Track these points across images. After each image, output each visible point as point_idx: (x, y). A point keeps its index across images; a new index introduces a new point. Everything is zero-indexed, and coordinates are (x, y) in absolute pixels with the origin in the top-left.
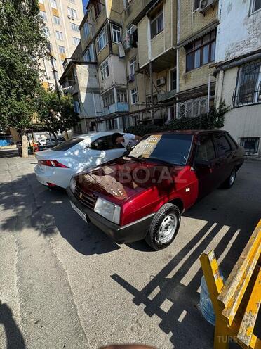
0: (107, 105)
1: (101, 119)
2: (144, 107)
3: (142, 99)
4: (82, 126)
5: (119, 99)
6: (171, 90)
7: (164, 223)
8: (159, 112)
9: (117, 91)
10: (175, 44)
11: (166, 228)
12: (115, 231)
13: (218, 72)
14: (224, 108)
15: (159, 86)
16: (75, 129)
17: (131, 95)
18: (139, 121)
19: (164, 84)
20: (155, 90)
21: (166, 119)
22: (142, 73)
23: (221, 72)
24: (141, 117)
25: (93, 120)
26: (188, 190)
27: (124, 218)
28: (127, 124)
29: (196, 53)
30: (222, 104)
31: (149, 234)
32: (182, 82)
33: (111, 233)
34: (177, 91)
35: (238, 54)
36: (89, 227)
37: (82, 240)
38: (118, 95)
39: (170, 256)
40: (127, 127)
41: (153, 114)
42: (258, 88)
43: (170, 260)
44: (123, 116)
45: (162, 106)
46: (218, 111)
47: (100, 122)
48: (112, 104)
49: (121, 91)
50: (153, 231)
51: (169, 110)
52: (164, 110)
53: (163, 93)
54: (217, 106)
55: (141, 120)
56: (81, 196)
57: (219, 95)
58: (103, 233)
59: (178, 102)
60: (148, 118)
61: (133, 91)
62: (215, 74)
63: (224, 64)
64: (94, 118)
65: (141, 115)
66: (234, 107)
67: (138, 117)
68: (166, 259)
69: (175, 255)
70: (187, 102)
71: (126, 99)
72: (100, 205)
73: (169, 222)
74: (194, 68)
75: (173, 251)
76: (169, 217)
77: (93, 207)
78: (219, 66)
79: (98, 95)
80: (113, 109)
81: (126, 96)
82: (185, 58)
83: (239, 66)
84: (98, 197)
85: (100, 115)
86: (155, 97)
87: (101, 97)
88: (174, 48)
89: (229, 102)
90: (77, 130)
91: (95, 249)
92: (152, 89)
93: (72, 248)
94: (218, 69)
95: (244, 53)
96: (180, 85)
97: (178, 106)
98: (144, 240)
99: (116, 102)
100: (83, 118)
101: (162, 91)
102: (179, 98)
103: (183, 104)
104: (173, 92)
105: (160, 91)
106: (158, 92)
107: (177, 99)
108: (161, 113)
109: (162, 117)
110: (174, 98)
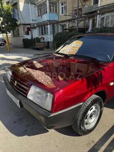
0: (41, 15)
1: (36, 25)
2: (70, 18)
3: (69, 11)
4: (19, 31)
5: (50, 9)
6: (94, 4)
7: (90, 112)
8: (82, 22)
9: (50, 3)
11: (91, 116)
12: (46, 117)
16: (13, 33)
17: (61, 7)
18: (66, 29)
20: (80, 4)
21: (87, 29)
24: (68, 25)
25: (29, 26)
26: (112, 84)
27: (55, 105)
28: (56, 31)
31: (76, 121)
33: (42, 119)
34: (99, 5)
36: (22, 112)
37: (15, 122)
38: (50, 6)
39: (93, 142)
40: (56, 33)
41: (78, 24)
43: (93, 145)
44: (53, 24)
47: (34, 28)
48: (44, 14)
49: (53, 3)
50: (79, 119)
51: (91, 21)
52: (87, 21)
55: (67, 28)
56: (15, 84)
58: (34, 118)
59: (99, 14)
60: (73, 27)
61: (62, 4)
64: (30, 24)
65: (67, 24)
67: (65, 25)
68: (89, 144)
69: (97, 140)
70: (106, 15)
71: (56, 10)
72: (33, 93)
73: (94, 111)
75: (95, 136)
76: (94, 107)
77: (27, 94)
79: (33, 6)
80: (46, 18)
81: (56, 7)
84: (31, 85)
85: (34, 22)
86: (80, 9)
87: (36, 8)
90: (15, 34)
91: (26, 131)
92: (78, 3)
93: (6, 130)
97: (98, 18)
98: (71, 126)
99: (48, 12)
100: (21, 24)
101: (86, 5)
102: (100, 11)
103: (103, 16)
104: (96, 6)
105: (85, 5)
106: (83, 6)
107: (98, 12)
108: (84, 24)
109: (84, 26)
110: (96, 11)
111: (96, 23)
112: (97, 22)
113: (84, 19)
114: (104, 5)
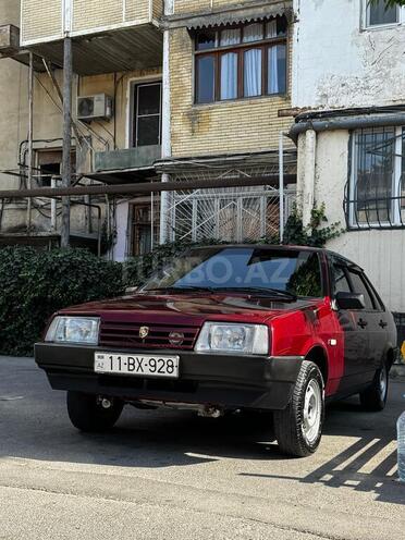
6: (133, 144)
8: (78, 214)
10: (160, 16)
13: (303, 131)
14: (323, 226)
15: (87, 122)
19: (103, 120)
21: (108, 243)
22: (23, 60)
23: (310, 135)
29: (224, 59)
30: (318, 217)
32: (182, 128)
34: (165, 153)
35: (346, 102)
42: (396, 190)
45: (94, 194)
46: (309, 233)
51: (123, 212)
52: (105, 207)
53: (98, 146)
54: (307, 220)
57: (309, 190)
59: (168, 188)
62: (295, 135)
63: (314, 116)
66: (349, 229)
74: (218, 98)
78: (304, 118)
82: (190, 63)
83: (351, 129)
88: (156, 23)
89: (335, 214)
94: (302, 124)
95: (359, 105)
96: (173, 136)
97: (166, 203)
101: (94, 140)
102: (171, 175)
103: (185, 197)
104: (148, 152)
105: (90, 139)
106: (80, 139)
107: (164, 179)
108: (89, 218)
109: (91, 231)
110: (152, 173)
111: (157, 222)
112: (163, 218)
113: (90, 199)
114: (183, 155)
